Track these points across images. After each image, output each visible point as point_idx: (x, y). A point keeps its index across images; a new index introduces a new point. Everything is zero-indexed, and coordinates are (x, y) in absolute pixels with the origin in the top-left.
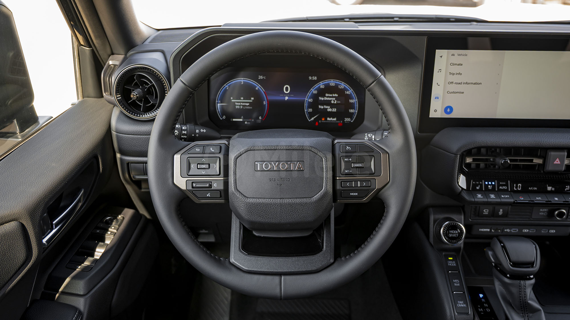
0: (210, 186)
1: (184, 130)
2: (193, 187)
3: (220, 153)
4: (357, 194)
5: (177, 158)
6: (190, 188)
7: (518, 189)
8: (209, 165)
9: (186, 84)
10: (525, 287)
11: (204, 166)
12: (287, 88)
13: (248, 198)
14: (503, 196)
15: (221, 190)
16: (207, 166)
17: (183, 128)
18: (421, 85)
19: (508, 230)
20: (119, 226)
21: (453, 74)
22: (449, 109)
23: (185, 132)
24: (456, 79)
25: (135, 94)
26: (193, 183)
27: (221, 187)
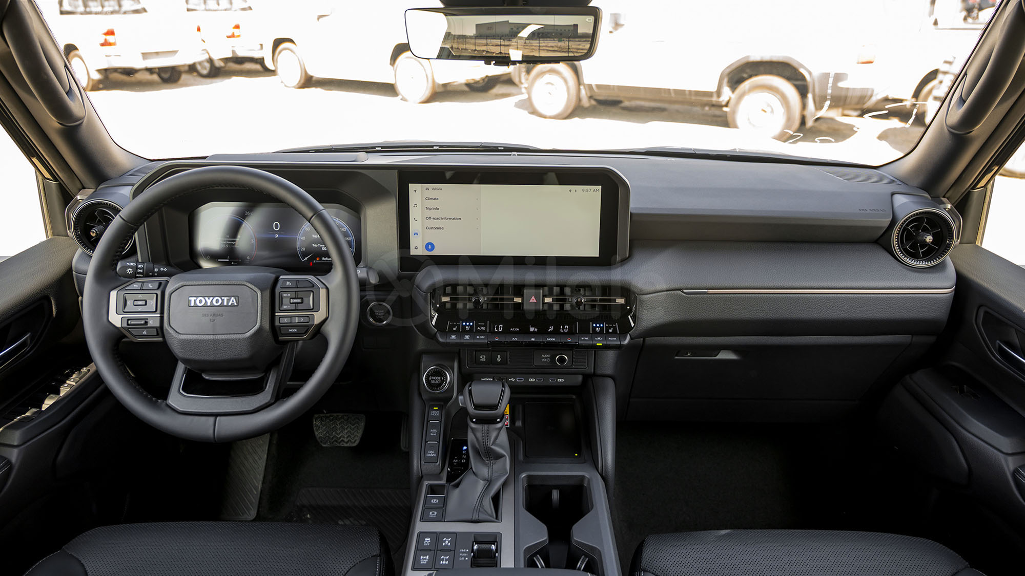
0: (146, 323)
1: (140, 269)
2: (128, 324)
3: (158, 289)
4: (296, 330)
5: (113, 294)
6: (125, 325)
7: (499, 330)
8: (146, 302)
9: (126, 219)
10: (488, 431)
11: (140, 303)
12: (276, 225)
13: (181, 334)
14: (478, 337)
15: (158, 327)
16: (143, 303)
17: (139, 266)
18: (397, 221)
19: (513, 380)
20: (80, 379)
21: (430, 209)
22: (430, 246)
23: (141, 271)
24: (433, 214)
25: (94, 231)
26: (128, 320)
27: (157, 324)
